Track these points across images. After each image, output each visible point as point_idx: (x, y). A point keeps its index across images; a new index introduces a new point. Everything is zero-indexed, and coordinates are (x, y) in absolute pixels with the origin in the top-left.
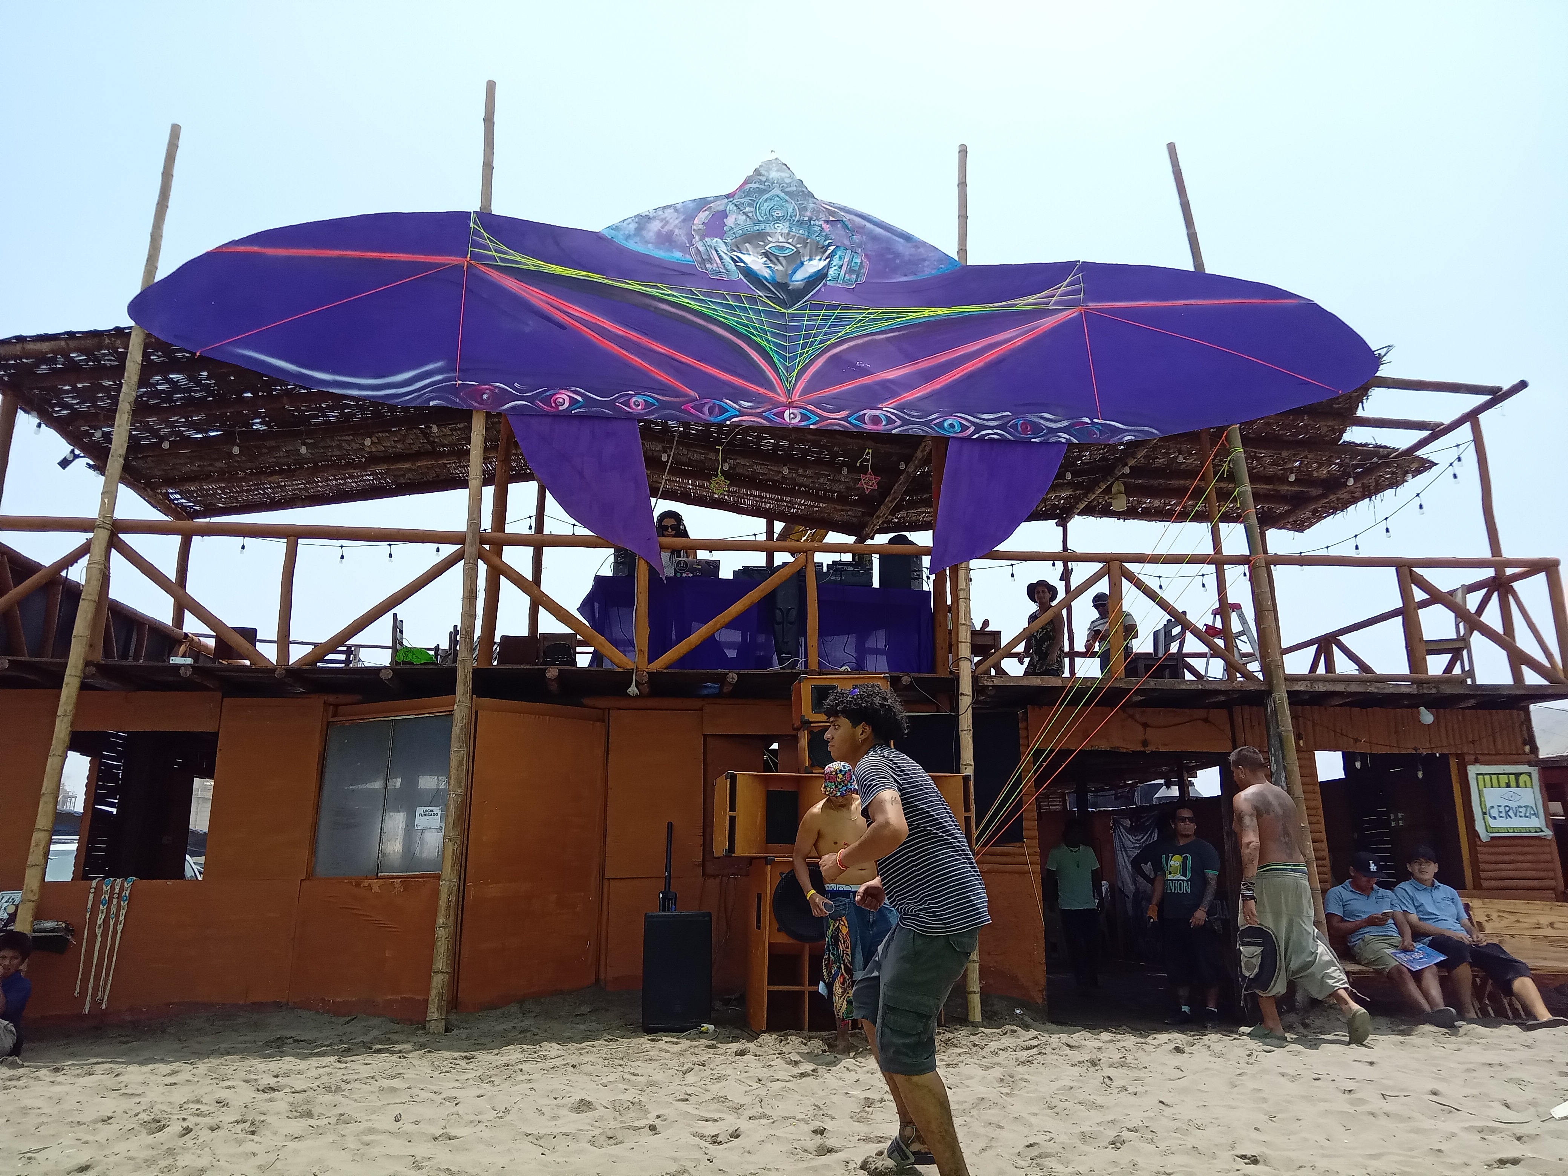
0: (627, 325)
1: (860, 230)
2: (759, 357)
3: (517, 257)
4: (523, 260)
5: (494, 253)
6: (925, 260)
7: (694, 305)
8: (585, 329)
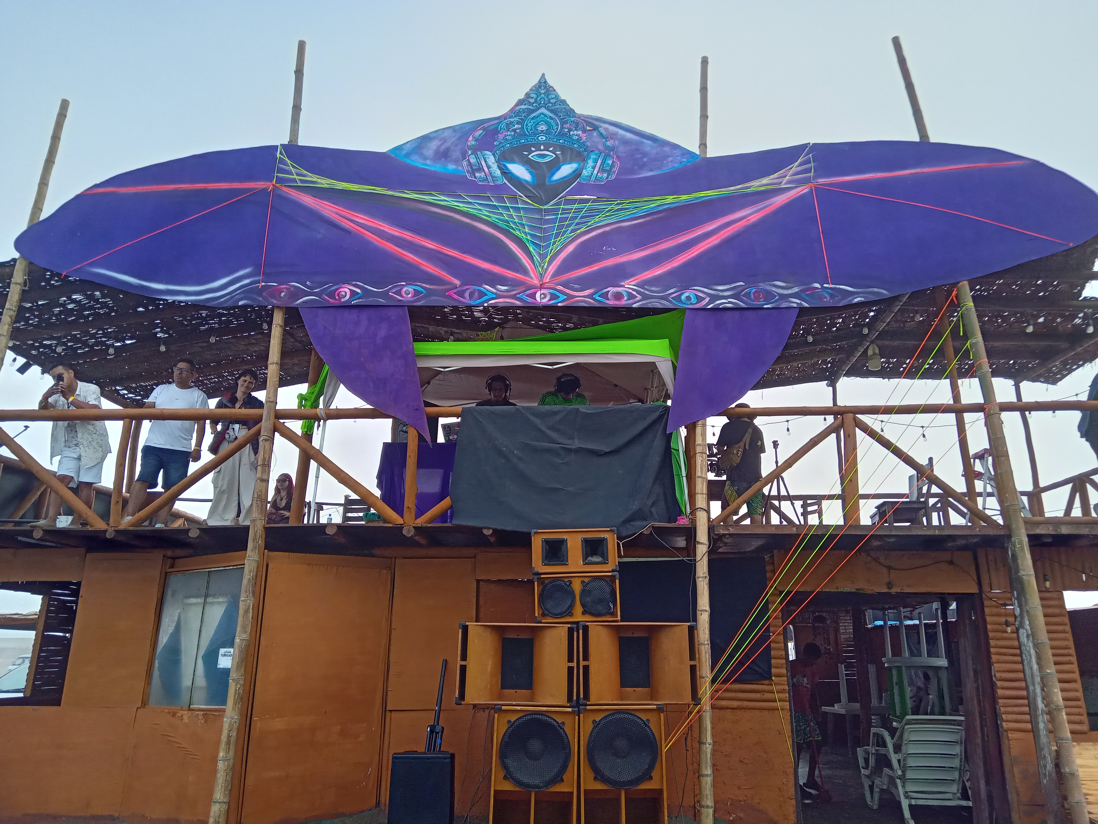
0: (404, 227)
1: (612, 136)
2: (517, 247)
3: (314, 178)
4: (319, 180)
5: (295, 177)
6: (669, 156)
7: (462, 207)
8: (367, 233)
